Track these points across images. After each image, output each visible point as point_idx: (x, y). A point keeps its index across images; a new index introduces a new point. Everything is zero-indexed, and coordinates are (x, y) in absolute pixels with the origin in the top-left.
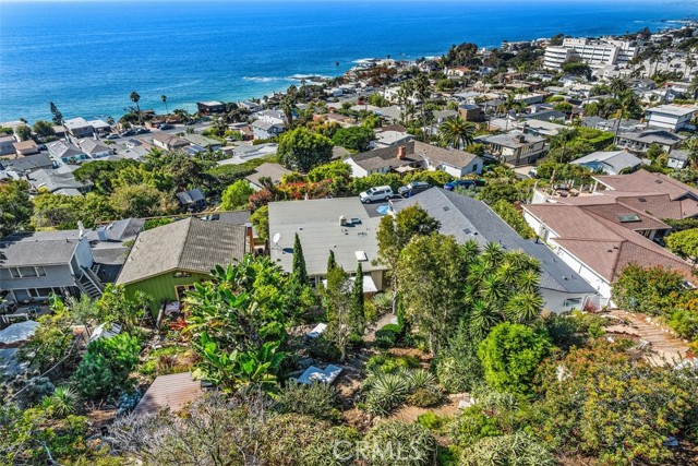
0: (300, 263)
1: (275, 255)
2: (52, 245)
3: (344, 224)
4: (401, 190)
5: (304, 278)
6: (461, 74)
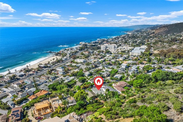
6: (87, 53)
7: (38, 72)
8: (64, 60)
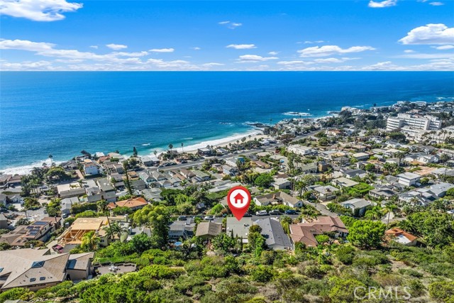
0: (232, 235)
1: (227, 232)
2: (179, 226)
3: (245, 226)
4: (270, 212)
5: (233, 238)
6: (335, 134)
7: (188, 161)
8: (263, 145)
